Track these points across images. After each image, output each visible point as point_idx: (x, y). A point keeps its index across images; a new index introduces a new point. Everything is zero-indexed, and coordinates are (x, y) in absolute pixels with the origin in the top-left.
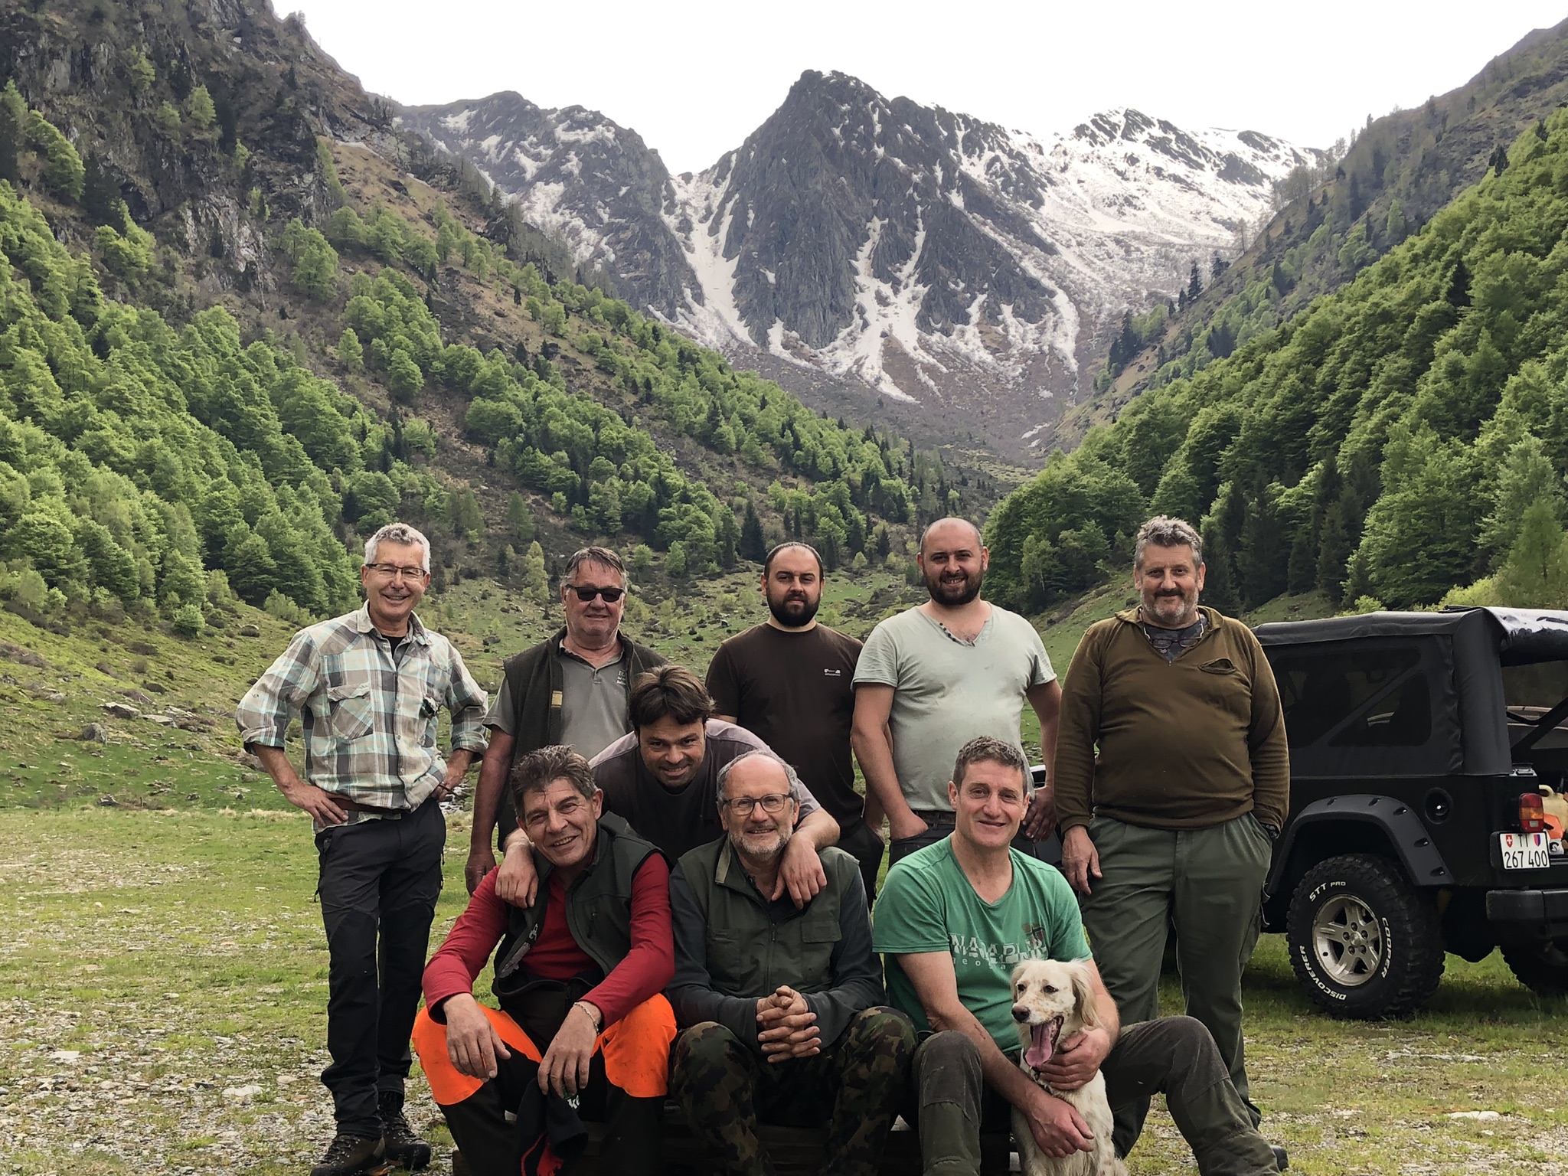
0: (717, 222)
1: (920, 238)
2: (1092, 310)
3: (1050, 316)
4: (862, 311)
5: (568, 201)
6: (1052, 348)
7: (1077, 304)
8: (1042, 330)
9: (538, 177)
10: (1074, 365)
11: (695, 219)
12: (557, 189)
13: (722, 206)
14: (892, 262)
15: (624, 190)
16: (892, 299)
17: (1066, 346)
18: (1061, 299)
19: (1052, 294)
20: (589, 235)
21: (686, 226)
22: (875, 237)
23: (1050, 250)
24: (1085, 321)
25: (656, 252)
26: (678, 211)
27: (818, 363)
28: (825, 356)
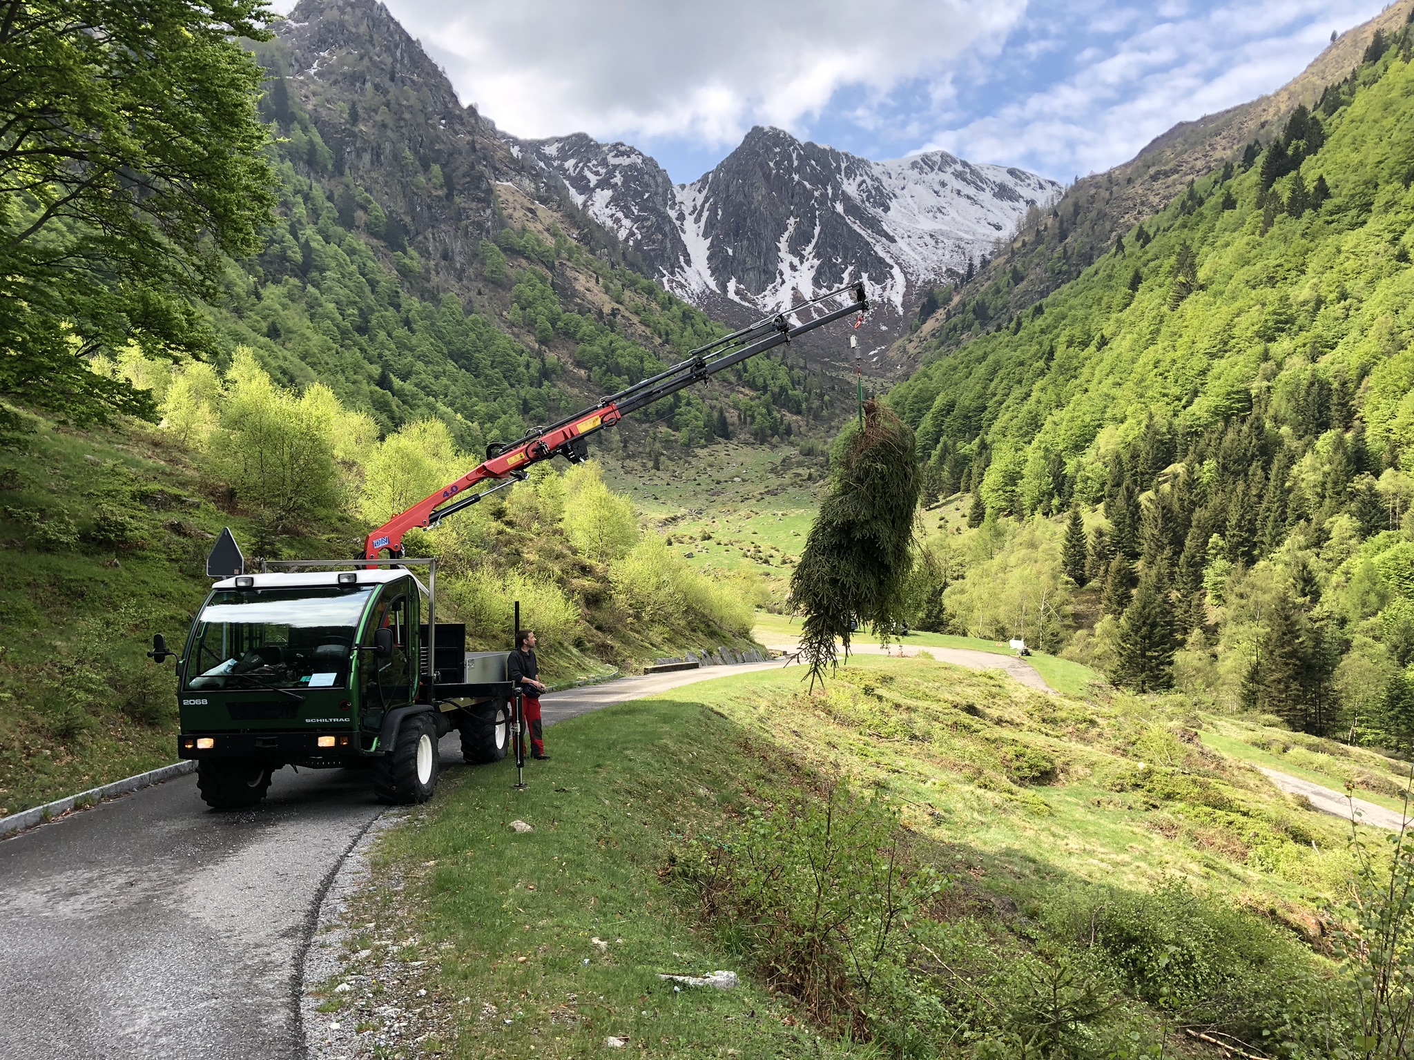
0: (700, 215)
1: (817, 230)
2: (913, 278)
3: (889, 281)
4: (781, 274)
5: (614, 200)
6: (889, 300)
7: (905, 274)
8: (884, 289)
9: (597, 186)
10: (901, 311)
11: (686, 214)
12: (608, 193)
13: (703, 206)
14: (801, 244)
15: (647, 195)
16: (799, 267)
17: (897, 300)
18: (896, 271)
19: (892, 267)
20: (627, 223)
21: (681, 217)
22: (791, 229)
23: (892, 240)
24: (909, 285)
25: (665, 235)
26: (677, 207)
27: (755, 304)
28: (759, 299)
